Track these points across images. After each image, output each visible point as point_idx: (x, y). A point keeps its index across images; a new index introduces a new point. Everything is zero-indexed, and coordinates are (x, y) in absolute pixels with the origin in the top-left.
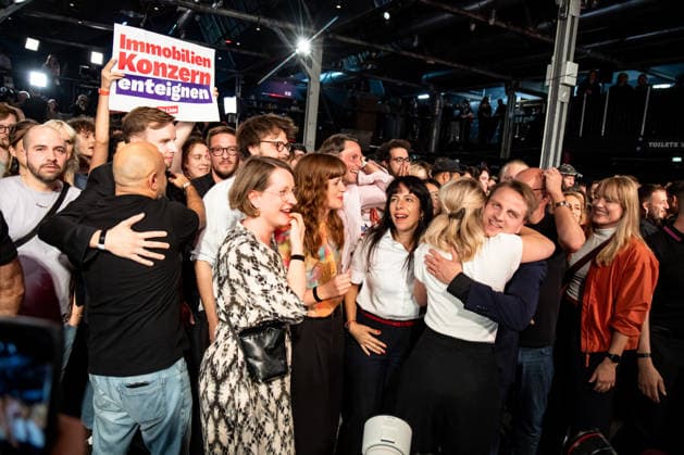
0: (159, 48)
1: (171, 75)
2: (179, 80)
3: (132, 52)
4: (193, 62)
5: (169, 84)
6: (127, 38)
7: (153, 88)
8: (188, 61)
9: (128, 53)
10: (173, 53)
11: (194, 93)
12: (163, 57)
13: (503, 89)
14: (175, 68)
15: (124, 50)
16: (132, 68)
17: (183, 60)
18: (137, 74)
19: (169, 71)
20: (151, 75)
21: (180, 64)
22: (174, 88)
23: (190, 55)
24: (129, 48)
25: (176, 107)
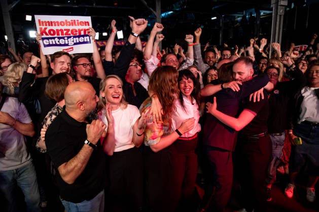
0: (58, 22)
1: (66, 34)
2: (72, 35)
3: (45, 27)
4: (78, 25)
5: (66, 38)
6: (41, 21)
7: (59, 42)
8: (75, 25)
9: (43, 27)
10: (66, 23)
11: (81, 40)
12: (60, 26)
13: (253, 9)
14: (68, 30)
15: (41, 27)
16: (47, 34)
17: (72, 25)
18: (50, 36)
19: (65, 32)
20: (56, 36)
21: (71, 28)
22: (69, 39)
23: (76, 22)
24: (43, 25)
25: (72, 48)
